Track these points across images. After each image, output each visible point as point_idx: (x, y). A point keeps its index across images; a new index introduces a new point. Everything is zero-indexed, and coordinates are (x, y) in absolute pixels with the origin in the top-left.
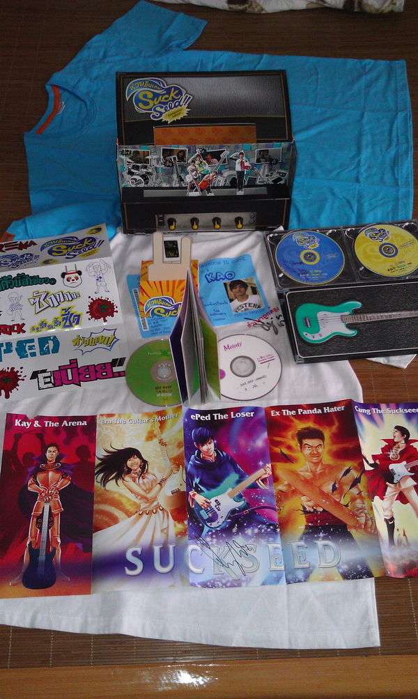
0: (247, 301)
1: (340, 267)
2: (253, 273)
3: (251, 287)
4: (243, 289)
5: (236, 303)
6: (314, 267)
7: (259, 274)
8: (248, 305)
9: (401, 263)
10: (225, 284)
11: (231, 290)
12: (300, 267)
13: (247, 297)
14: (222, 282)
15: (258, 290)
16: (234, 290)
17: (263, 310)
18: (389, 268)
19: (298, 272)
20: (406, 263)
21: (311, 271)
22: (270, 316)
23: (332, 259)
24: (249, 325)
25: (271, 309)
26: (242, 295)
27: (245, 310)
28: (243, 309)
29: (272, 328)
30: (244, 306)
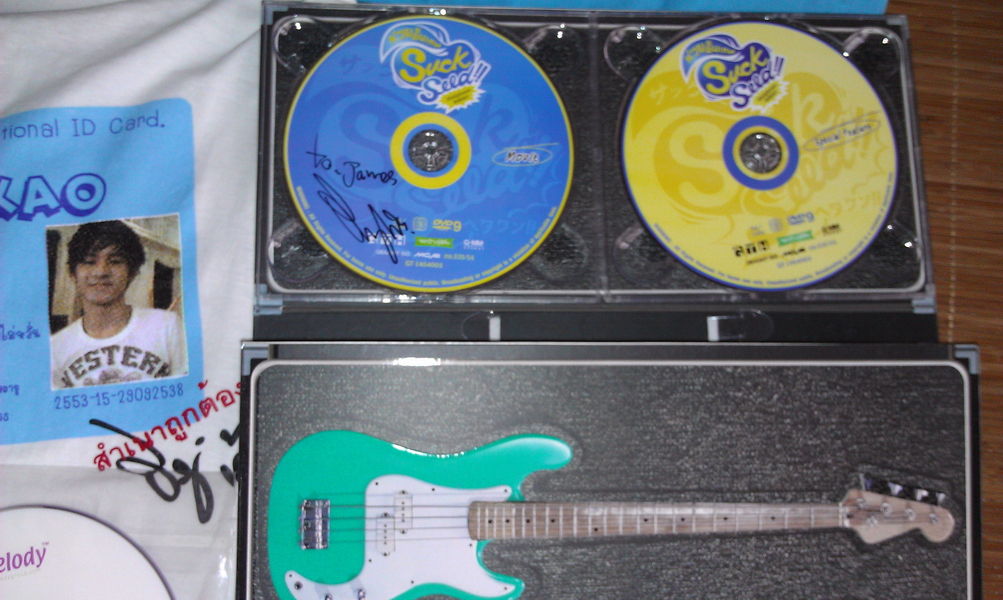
0: (121, 338)
1: (544, 214)
2: (183, 194)
3: (158, 266)
4: (118, 272)
5: (75, 340)
6: (436, 202)
7: (205, 202)
8: (118, 356)
9: (796, 220)
10: (53, 238)
11: (72, 271)
12: (379, 196)
13: (127, 314)
14: (43, 224)
15: (180, 284)
16: (83, 271)
17: (178, 389)
18: (744, 242)
19: (365, 220)
20: (815, 227)
21: (420, 224)
22: (194, 430)
23: (521, 172)
24: (102, 460)
25: (210, 392)
26: (106, 305)
27: (106, 378)
28: (95, 375)
29: (187, 490)
30: (104, 357)
